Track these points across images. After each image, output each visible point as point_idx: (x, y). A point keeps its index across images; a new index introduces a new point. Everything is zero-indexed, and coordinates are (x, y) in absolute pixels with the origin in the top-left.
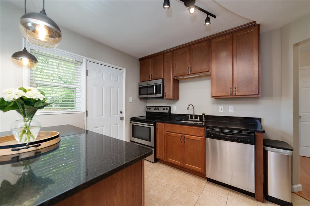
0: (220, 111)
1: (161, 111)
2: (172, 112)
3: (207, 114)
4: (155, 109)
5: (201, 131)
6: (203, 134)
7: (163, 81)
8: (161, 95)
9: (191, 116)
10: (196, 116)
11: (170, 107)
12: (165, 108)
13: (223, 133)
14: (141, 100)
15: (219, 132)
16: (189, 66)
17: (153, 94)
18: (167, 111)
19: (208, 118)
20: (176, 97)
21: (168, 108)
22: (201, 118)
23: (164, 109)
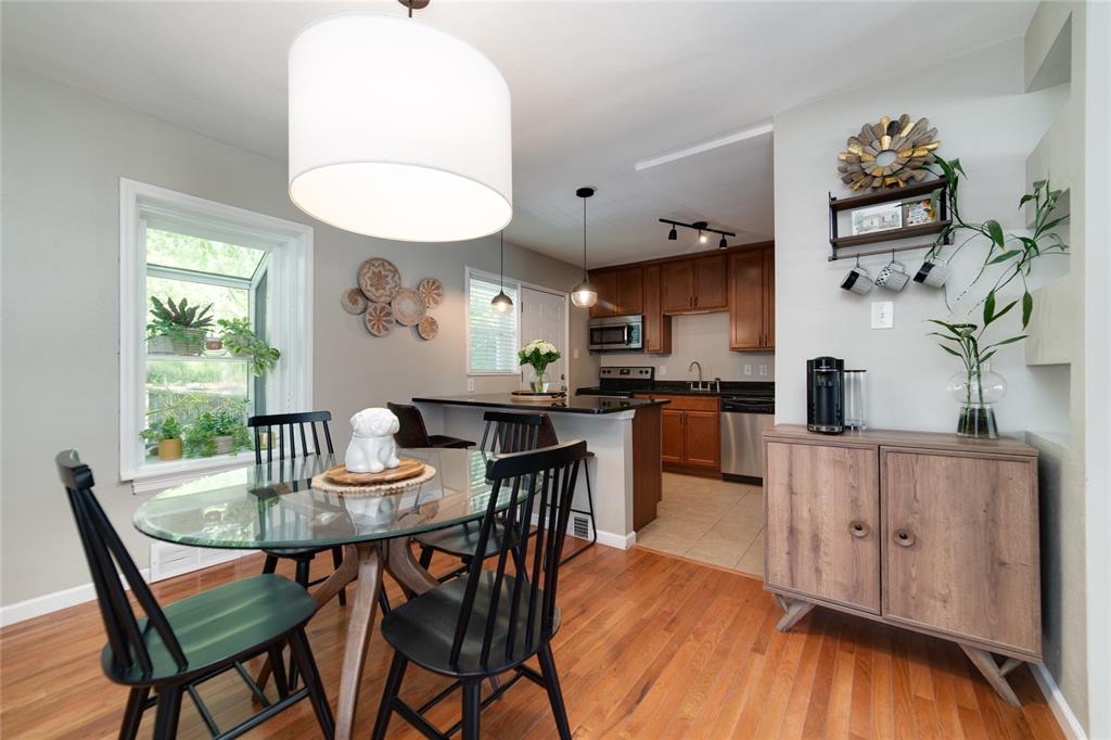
0: (746, 373)
1: (635, 375)
2: (656, 379)
3: (726, 378)
4: (622, 372)
5: (714, 403)
6: (716, 406)
7: (643, 318)
8: (639, 345)
9: (696, 384)
10: (705, 384)
11: (653, 369)
12: (644, 370)
13: (745, 402)
14: (591, 354)
15: (741, 402)
16: (692, 295)
17: (623, 342)
18: (648, 376)
19: (724, 385)
20: (666, 349)
21: (650, 370)
22: (713, 386)
23: (641, 372)
